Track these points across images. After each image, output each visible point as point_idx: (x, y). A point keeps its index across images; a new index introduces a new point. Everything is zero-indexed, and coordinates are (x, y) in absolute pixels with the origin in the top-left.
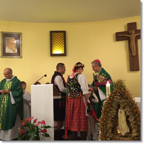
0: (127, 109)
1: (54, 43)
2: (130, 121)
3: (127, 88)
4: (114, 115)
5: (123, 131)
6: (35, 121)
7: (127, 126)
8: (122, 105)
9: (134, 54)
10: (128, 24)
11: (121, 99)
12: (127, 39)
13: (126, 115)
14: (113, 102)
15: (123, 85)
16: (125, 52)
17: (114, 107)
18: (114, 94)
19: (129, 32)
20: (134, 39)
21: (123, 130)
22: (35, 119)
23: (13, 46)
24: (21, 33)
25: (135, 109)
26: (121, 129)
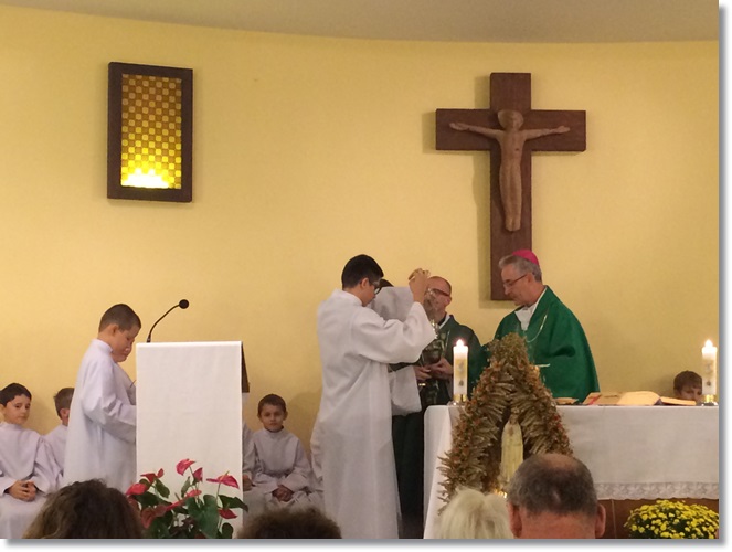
1: (132, 130)
10: (492, 75)
11: (517, 391)
14: (490, 400)
16: (475, 209)
17: (493, 416)
19: (500, 115)
20: (518, 154)
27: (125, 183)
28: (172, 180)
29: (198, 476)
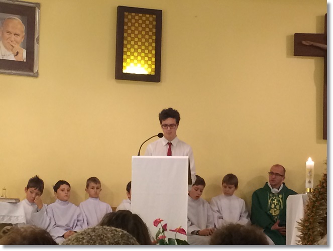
1: (129, 42)
24: (38, 5)
27: (124, 71)
28: (150, 70)
29: (165, 228)
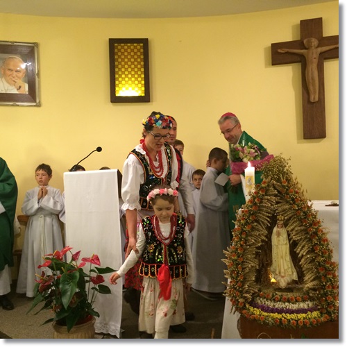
0: (292, 227)
2: (300, 255)
3: (294, 176)
4: (263, 241)
5: (283, 277)
6: (75, 257)
7: (292, 267)
8: (280, 217)
9: (314, 98)
10: (301, 21)
11: (280, 203)
12: (299, 59)
13: (290, 240)
14: (259, 210)
15: (285, 170)
16: (294, 93)
17: (263, 222)
18: (262, 192)
19: (305, 41)
20: (315, 62)
21: (283, 275)
22: (74, 253)
23: (19, 78)
24: (36, 45)
25: (311, 225)
26: (277, 273)
27: (117, 95)
28: (140, 92)
